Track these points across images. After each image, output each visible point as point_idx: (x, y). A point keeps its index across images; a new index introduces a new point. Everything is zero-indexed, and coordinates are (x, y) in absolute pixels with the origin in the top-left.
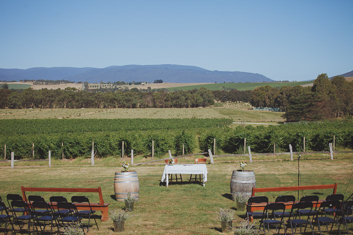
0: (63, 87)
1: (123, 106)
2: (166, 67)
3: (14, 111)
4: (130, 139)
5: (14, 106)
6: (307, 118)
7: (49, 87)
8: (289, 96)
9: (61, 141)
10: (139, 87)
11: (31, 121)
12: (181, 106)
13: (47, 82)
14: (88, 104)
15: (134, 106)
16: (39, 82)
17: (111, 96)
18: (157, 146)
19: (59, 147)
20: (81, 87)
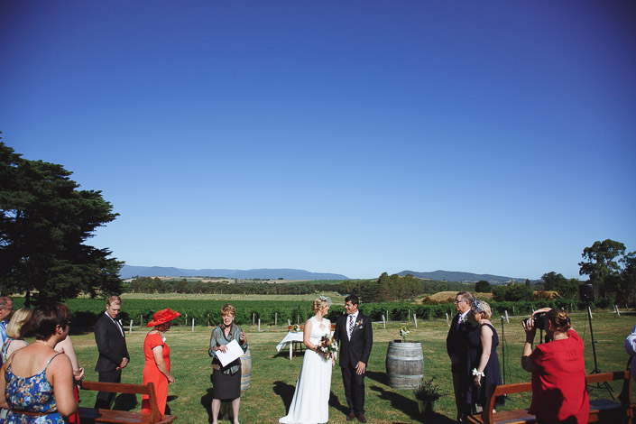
0: (221, 281)
1: (258, 293)
2: (285, 270)
3: (188, 295)
5: (188, 292)
6: (376, 301)
7: (212, 281)
8: (362, 287)
9: (207, 312)
10: (269, 282)
11: (197, 301)
12: (294, 294)
13: (212, 278)
14: (236, 292)
15: (265, 293)
16: (206, 278)
17: (251, 287)
19: (206, 316)
20: (232, 281)
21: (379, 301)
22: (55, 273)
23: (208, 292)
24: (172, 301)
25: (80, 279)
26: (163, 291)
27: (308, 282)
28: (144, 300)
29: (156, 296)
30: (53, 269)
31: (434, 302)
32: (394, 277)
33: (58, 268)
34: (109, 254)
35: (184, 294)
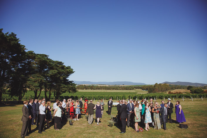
0: (104, 86)
1: (116, 90)
2: (125, 82)
4: (113, 96)
5: (94, 89)
6: (153, 92)
7: (101, 86)
8: (149, 88)
10: (119, 86)
11: (97, 92)
12: (127, 90)
13: (101, 85)
14: (109, 89)
15: (118, 90)
16: (100, 85)
17: (113, 87)
18: (118, 98)
19: (98, 97)
20: (108, 86)
21: (154, 93)
22: (62, 88)
23: (100, 89)
24: (89, 92)
25: (67, 89)
26: (86, 89)
27: (132, 86)
28: (81, 92)
29: (85, 91)
30: (61, 87)
31: (172, 93)
32: (160, 84)
33: (62, 87)
34: (73, 82)
35: (93, 90)
